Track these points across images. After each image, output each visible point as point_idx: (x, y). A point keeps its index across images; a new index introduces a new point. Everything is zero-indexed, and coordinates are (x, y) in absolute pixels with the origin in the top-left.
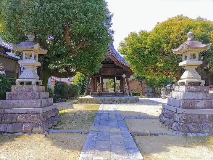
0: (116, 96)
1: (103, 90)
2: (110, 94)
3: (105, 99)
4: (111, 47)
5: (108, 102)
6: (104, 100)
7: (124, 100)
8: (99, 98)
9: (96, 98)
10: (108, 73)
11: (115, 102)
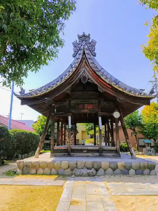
0: (101, 156)
1: (76, 142)
2: (89, 151)
3: (79, 164)
4: (91, 55)
5: (85, 171)
6: (76, 167)
7: (122, 168)
8: (65, 162)
9: (58, 160)
10: (84, 109)
11: (101, 171)
